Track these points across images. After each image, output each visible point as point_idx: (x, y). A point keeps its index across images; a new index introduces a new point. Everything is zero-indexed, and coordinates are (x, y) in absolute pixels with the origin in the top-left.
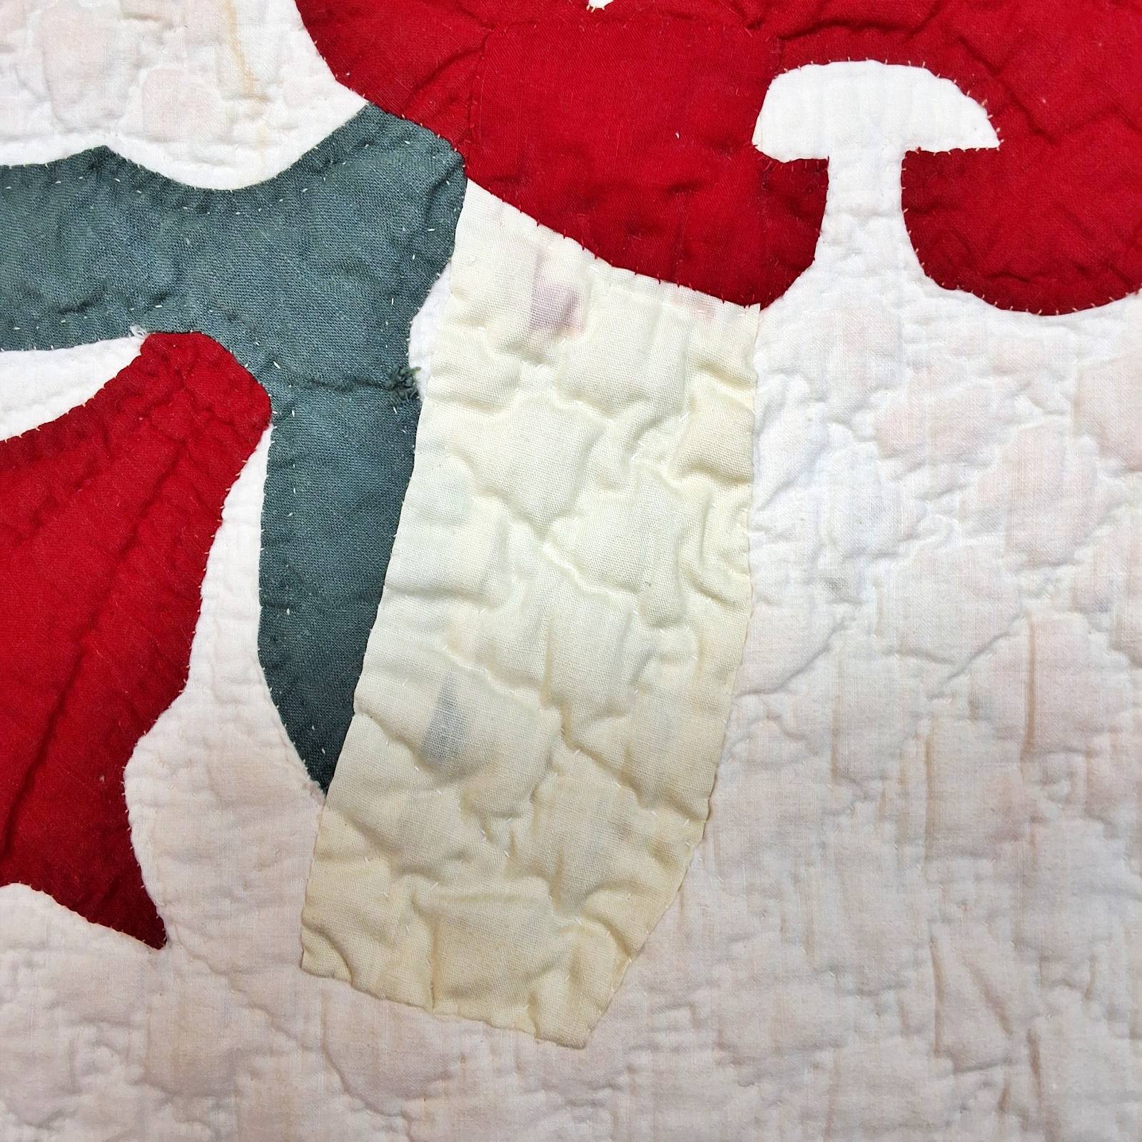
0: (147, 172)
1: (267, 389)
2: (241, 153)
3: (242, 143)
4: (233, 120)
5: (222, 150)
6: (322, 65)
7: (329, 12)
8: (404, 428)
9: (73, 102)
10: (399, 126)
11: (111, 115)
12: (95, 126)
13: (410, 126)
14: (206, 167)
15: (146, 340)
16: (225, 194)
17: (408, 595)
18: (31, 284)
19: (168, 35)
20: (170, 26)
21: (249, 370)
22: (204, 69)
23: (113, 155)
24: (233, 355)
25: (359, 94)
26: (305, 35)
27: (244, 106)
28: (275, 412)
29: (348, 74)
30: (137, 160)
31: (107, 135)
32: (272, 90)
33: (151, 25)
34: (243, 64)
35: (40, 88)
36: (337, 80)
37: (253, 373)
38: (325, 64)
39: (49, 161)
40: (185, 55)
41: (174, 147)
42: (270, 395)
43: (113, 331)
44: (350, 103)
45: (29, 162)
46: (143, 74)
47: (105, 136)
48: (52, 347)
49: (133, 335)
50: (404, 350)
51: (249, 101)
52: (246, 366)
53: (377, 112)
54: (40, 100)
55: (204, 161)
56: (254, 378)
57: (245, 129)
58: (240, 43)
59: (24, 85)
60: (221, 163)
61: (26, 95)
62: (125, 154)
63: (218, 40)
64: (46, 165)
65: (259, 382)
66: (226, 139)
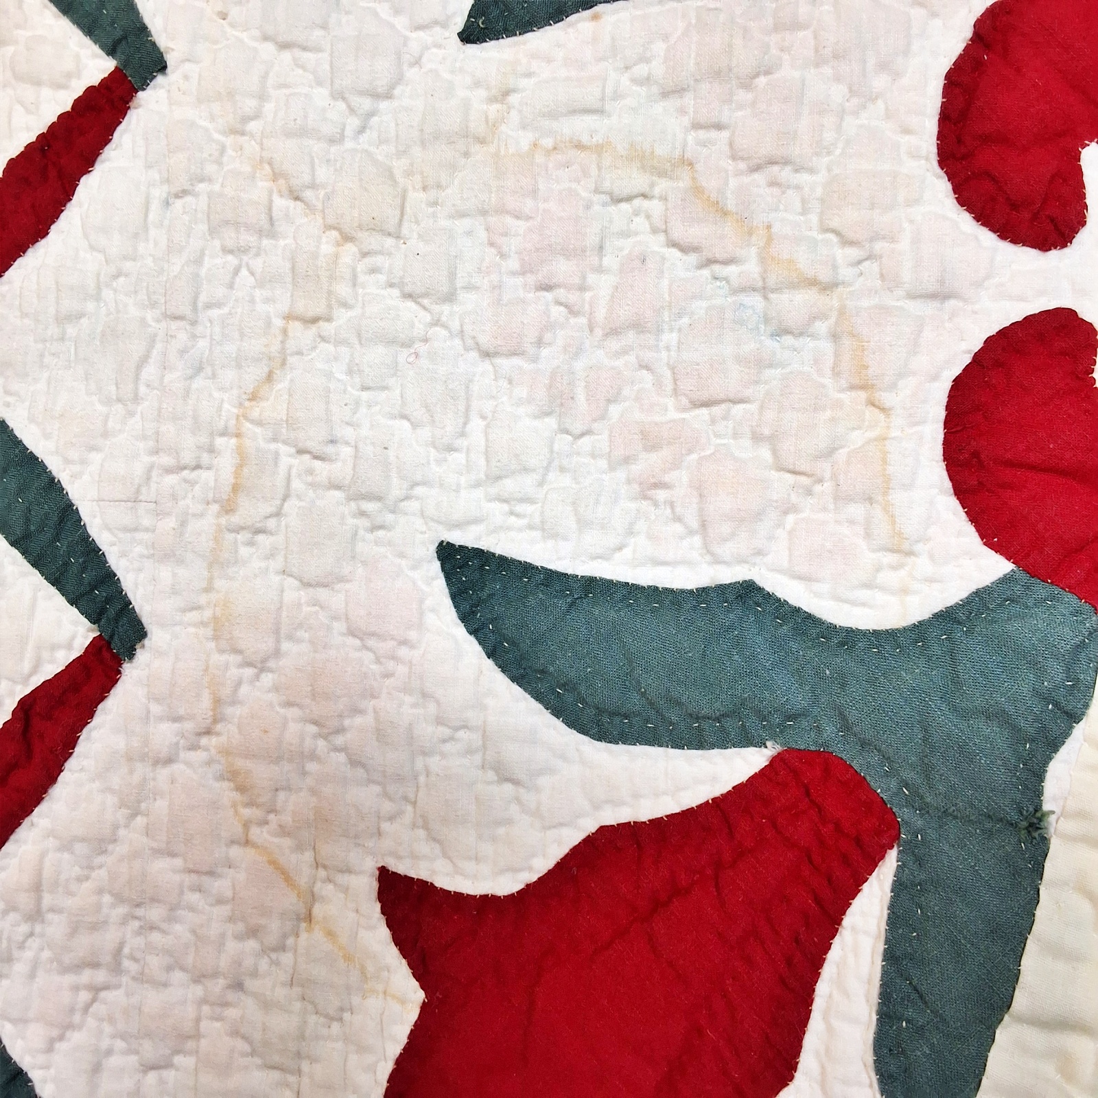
0: (790, 606)
1: (897, 814)
2: (880, 597)
3: (882, 588)
4: (879, 569)
5: (864, 594)
6: (971, 529)
7: (980, 483)
8: (1030, 863)
9: (725, 540)
10: (1042, 589)
11: (760, 553)
12: (742, 561)
13: (1057, 590)
14: (846, 607)
15: (779, 754)
16: (865, 633)
17: (1027, 1024)
18: (675, 694)
19: (818, 488)
20: (820, 481)
21: (881, 795)
22: (852, 522)
23: (760, 589)
24: (864, 778)
25: (1007, 559)
26: (954, 503)
27: (889, 558)
28: (904, 836)
29: (996, 540)
30: (780, 594)
31: (752, 568)
32: (918, 547)
33: (803, 480)
34: (894, 523)
35: (695, 524)
36: (985, 544)
37: (885, 797)
38: (973, 529)
39: (698, 587)
40: (832, 507)
41: (816, 586)
42: (899, 820)
43: (747, 740)
44: (996, 566)
45: (680, 587)
46: (791, 519)
47: (750, 570)
48: (686, 747)
49: (766, 747)
50: (1039, 793)
51: (895, 555)
52: (879, 791)
53: (1023, 576)
54: (691, 533)
55: (846, 601)
56: (884, 801)
57: (886, 577)
58: (892, 505)
59: (678, 519)
60: (864, 604)
61: (678, 528)
62: (769, 588)
63: (870, 500)
64: (695, 591)
65: (889, 806)
66: (868, 586)
